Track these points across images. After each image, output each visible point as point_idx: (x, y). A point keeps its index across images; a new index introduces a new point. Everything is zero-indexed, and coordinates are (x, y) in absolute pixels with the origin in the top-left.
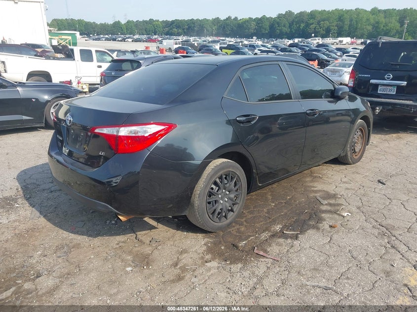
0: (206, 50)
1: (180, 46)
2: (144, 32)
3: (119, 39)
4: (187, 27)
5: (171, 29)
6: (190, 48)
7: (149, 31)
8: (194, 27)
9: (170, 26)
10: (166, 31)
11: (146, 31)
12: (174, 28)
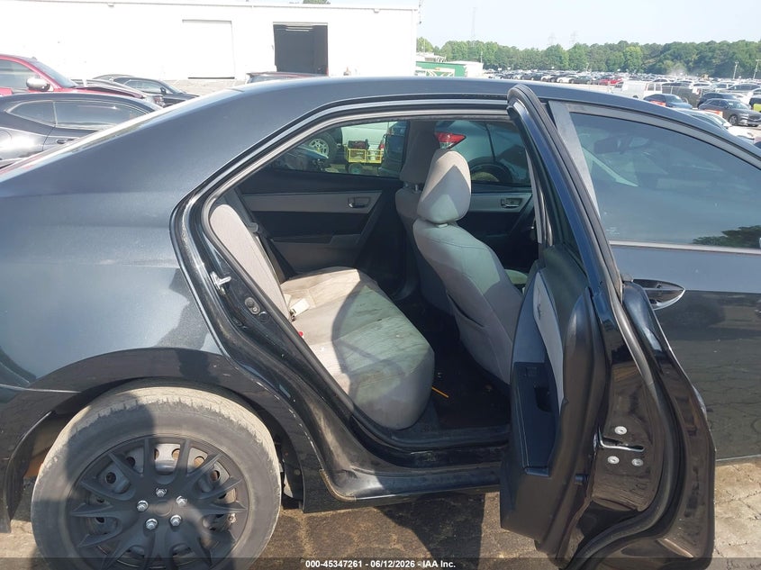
0: (713, 103)
1: (660, 92)
2: (604, 66)
3: (547, 77)
4: (695, 57)
5: (660, 61)
6: (678, 98)
7: (614, 64)
8: (713, 57)
9: (658, 56)
10: (648, 65)
11: (606, 63)
12: (668, 59)
